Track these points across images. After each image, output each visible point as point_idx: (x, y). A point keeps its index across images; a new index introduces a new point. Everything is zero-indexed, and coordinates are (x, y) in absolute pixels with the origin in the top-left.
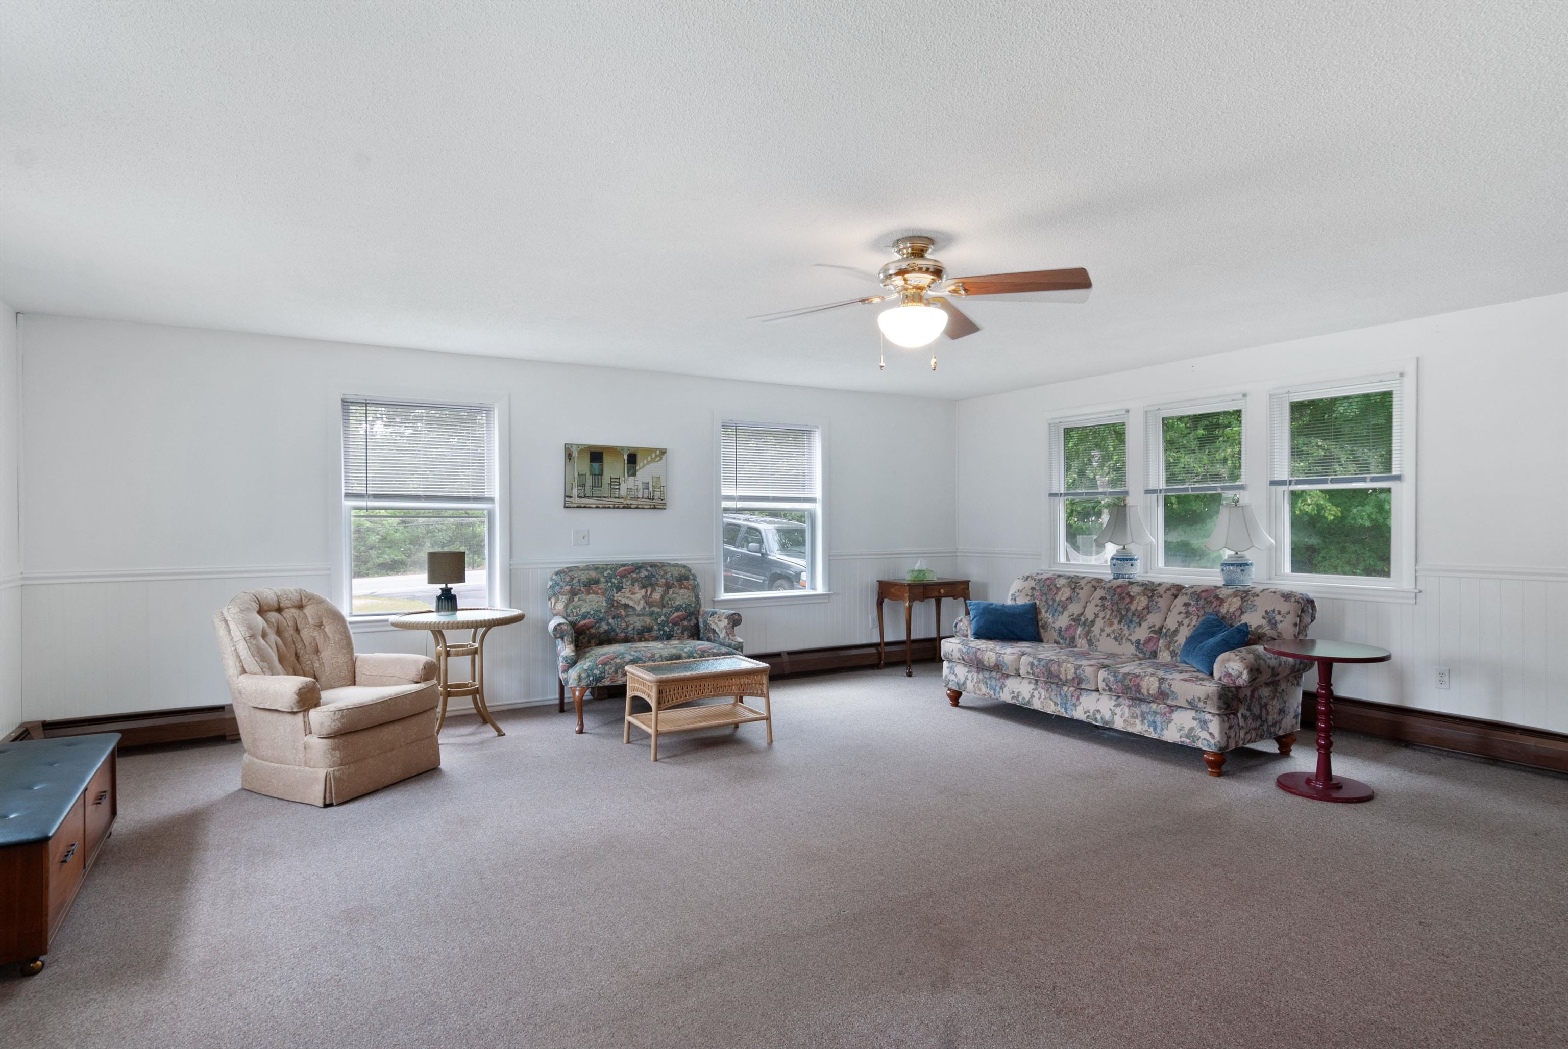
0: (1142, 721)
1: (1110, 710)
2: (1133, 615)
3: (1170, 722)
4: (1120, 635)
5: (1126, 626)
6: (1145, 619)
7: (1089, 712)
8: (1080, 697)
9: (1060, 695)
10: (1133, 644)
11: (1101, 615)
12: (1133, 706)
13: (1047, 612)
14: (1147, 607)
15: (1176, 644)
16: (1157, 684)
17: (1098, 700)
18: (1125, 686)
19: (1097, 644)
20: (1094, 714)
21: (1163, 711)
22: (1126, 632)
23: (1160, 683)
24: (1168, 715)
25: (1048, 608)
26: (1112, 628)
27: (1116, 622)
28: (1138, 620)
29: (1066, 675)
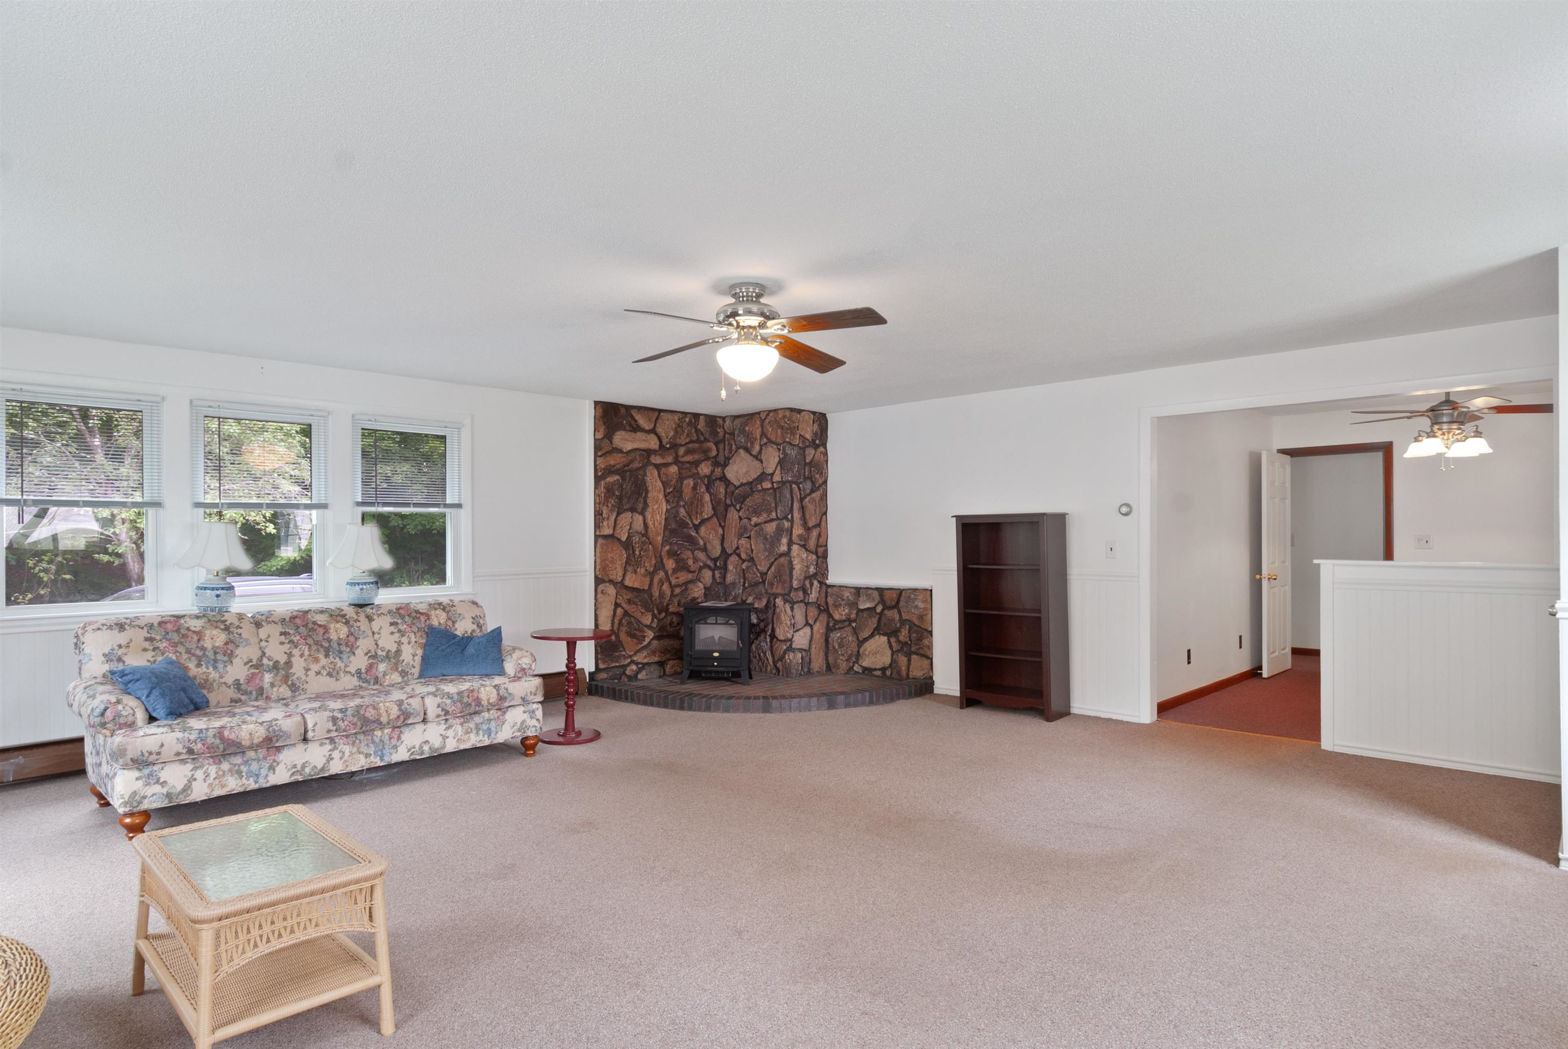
0: (477, 733)
1: (441, 735)
2: (339, 644)
3: (503, 723)
4: (334, 669)
5: (338, 658)
6: (355, 646)
7: (414, 748)
8: (402, 735)
9: (373, 742)
10: (353, 675)
11: (296, 652)
12: (466, 723)
13: (199, 665)
14: (351, 634)
15: (404, 664)
16: (495, 692)
17: (425, 730)
18: (465, 704)
19: (305, 686)
20: (421, 747)
21: (496, 716)
22: (340, 664)
23: (498, 690)
24: (501, 717)
25: (200, 661)
26: (321, 664)
27: (321, 656)
28: (348, 650)
29: (389, 715)
